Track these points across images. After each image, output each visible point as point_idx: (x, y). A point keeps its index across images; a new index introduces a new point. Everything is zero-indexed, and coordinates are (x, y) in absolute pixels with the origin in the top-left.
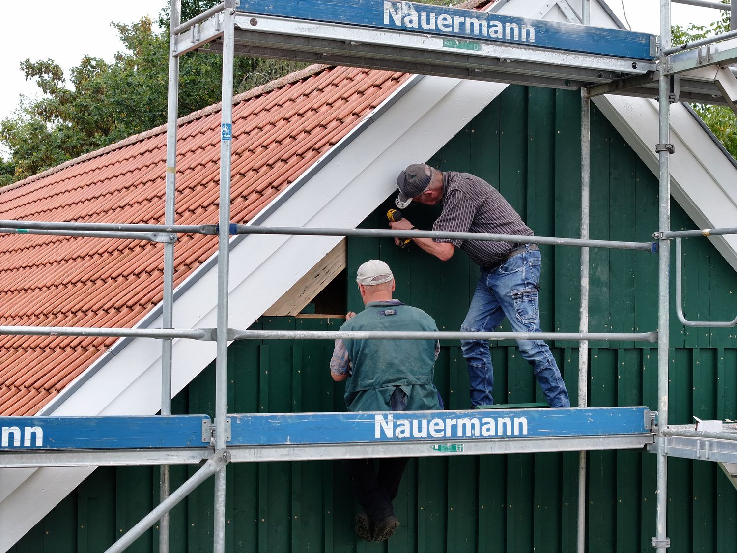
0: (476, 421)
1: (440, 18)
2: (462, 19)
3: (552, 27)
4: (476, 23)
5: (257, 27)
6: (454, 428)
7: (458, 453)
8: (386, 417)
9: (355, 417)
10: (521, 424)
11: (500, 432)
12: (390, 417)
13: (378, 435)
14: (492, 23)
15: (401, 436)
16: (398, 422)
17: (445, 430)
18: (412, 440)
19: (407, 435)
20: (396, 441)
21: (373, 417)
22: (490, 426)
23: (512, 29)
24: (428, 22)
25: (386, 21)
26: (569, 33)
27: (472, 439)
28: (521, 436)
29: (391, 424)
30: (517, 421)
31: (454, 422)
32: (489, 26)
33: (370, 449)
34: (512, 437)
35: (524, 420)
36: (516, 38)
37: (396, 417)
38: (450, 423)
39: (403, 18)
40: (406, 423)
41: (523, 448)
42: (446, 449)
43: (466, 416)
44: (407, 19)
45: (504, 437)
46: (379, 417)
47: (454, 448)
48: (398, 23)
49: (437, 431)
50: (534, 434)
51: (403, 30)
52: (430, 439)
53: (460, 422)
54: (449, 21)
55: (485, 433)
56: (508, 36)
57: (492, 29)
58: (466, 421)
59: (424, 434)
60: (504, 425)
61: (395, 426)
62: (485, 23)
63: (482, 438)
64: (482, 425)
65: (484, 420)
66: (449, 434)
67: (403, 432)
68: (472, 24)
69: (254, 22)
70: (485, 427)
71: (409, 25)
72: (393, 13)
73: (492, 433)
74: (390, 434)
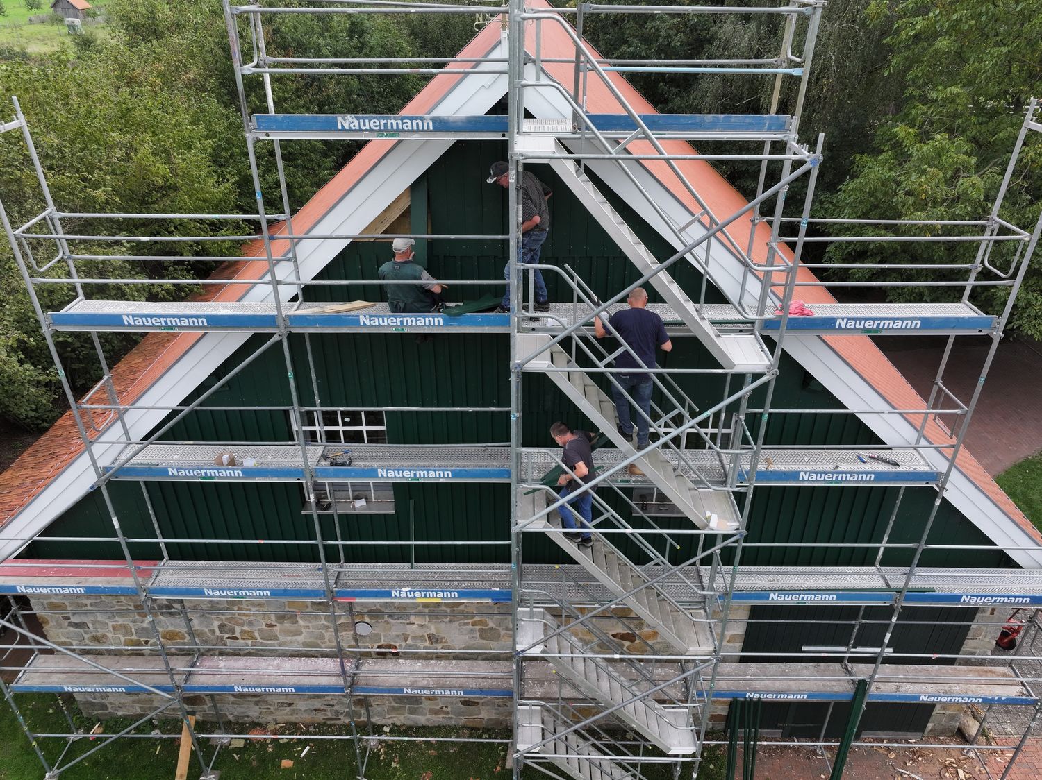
0: (414, 319)
1: (372, 122)
2: (385, 121)
3: (443, 119)
4: (394, 123)
5: (270, 138)
6: (402, 322)
7: (406, 332)
8: (365, 316)
10: (438, 321)
11: (427, 323)
12: (367, 316)
13: (362, 324)
14: (404, 121)
15: (374, 325)
17: (396, 322)
18: (378, 326)
19: (377, 324)
20: (370, 327)
21: (358, 316)
22: (421, 322)
23: (417, 124)
24: (365, 125)
26: (455, 122)
27: (412, 326)
28: (439, 326)
29: (368, 319)
30: (436, 319)
31: (401, 319)
32: (403, 123)
33: (359, 329)
34: (434, 326)
35: (441, 319)
36: (421, 128)
37: (370, 316)
40: (376, 319)
41: (442, 331)
42: (400, 330)
44: (352, 125)
45: (430, 326)
46: (361, 316)
47: (403, 330)
49: (393, 322)
50: (447, 325)
51: (350, 131)
52: (390, 326)
53: (405, 319)
54: (378, 123)
55: (419, 324)
56: (415, 128)
57: (405, 125)
58: (408, 319)
59: (385, 323)
60: (429, 320)
61: (370, 320)
62: (400, 122)
63: (417, 326)
64: (416, 321)
66: (399, 324)
67: (374, 322)
69: (267, 135)
70: (418, 322)
71: (354, 128)
72: (343, 122)
73: (423, 324)
74: (368, 323)
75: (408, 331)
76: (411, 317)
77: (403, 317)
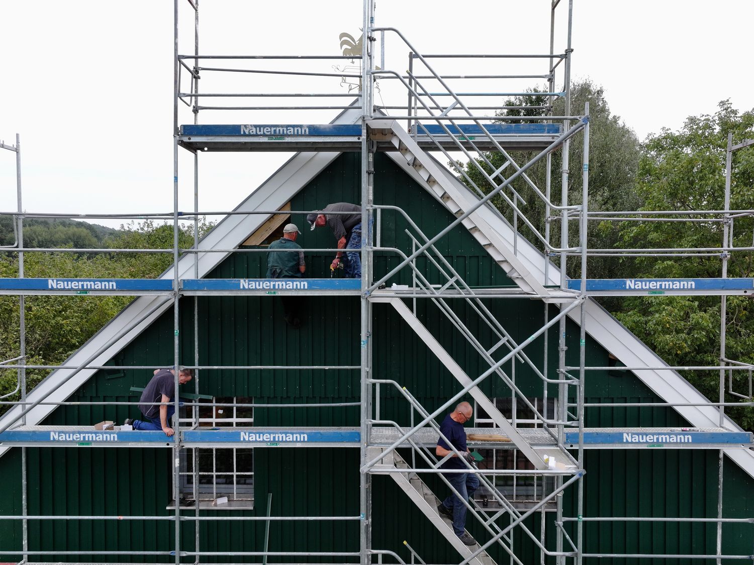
0: (284, 283)
1: (265, 129)
2: (275, 128)
3: (316, 126)
4: (281, 130)
5: (191, 141)
6: (274, 285)
7: (276, 295)
8: (245, 281)
9: (231, 281)
10: (304, 285)
11: (295, 287)
12: (247, 281)
13: (242, 287)
14: (288, 128)
15: (251, 288)
16: (250, 283)
17: (270, 286)
18: (256, 289)
19: (254, 287)
20: (249, 290)
21: (240, 281)
23: (298, 130)
25: (242, 133)
27: (282, 290)
28: (304, 289)
29: (247, 284)
30: (302, 283)
31: (274, 283)
32: (287, 130)
33: (239, 292)
34: (300, 289)
35: (306, 283)
37: (249, 281)
38: (272, 283)
39: (249, 131)
40: (254, 283)
41: (306, 294)
42: (271, 293)
43: (279, 281)
45: (297, 289)
46: (242, 281)
47: (275, 293)
48: (247, 133)
49: (267, 286)
50: (310, 288)
51: (250, 135)
52: (263, 289)
53: (277, 283)
54: (269, 130)
55: (288, 288)
56: (296, 133)
58: (280, 283)
59: (261, 287)
60: (297, 285)
61: (249, 285)
63: (286, 290)
64: (286, 285)
65: (288, 283)
66: (272, 287)
67: (252, 286)
68: (279, 130)
69: (190, 139)
70: (288, 286)
71: (252, 133)
72: (245, 129)
73: (291, 287)
74: (246, 287)
75: (279, 294)
76: (282, 281)
77: (276, 281)
